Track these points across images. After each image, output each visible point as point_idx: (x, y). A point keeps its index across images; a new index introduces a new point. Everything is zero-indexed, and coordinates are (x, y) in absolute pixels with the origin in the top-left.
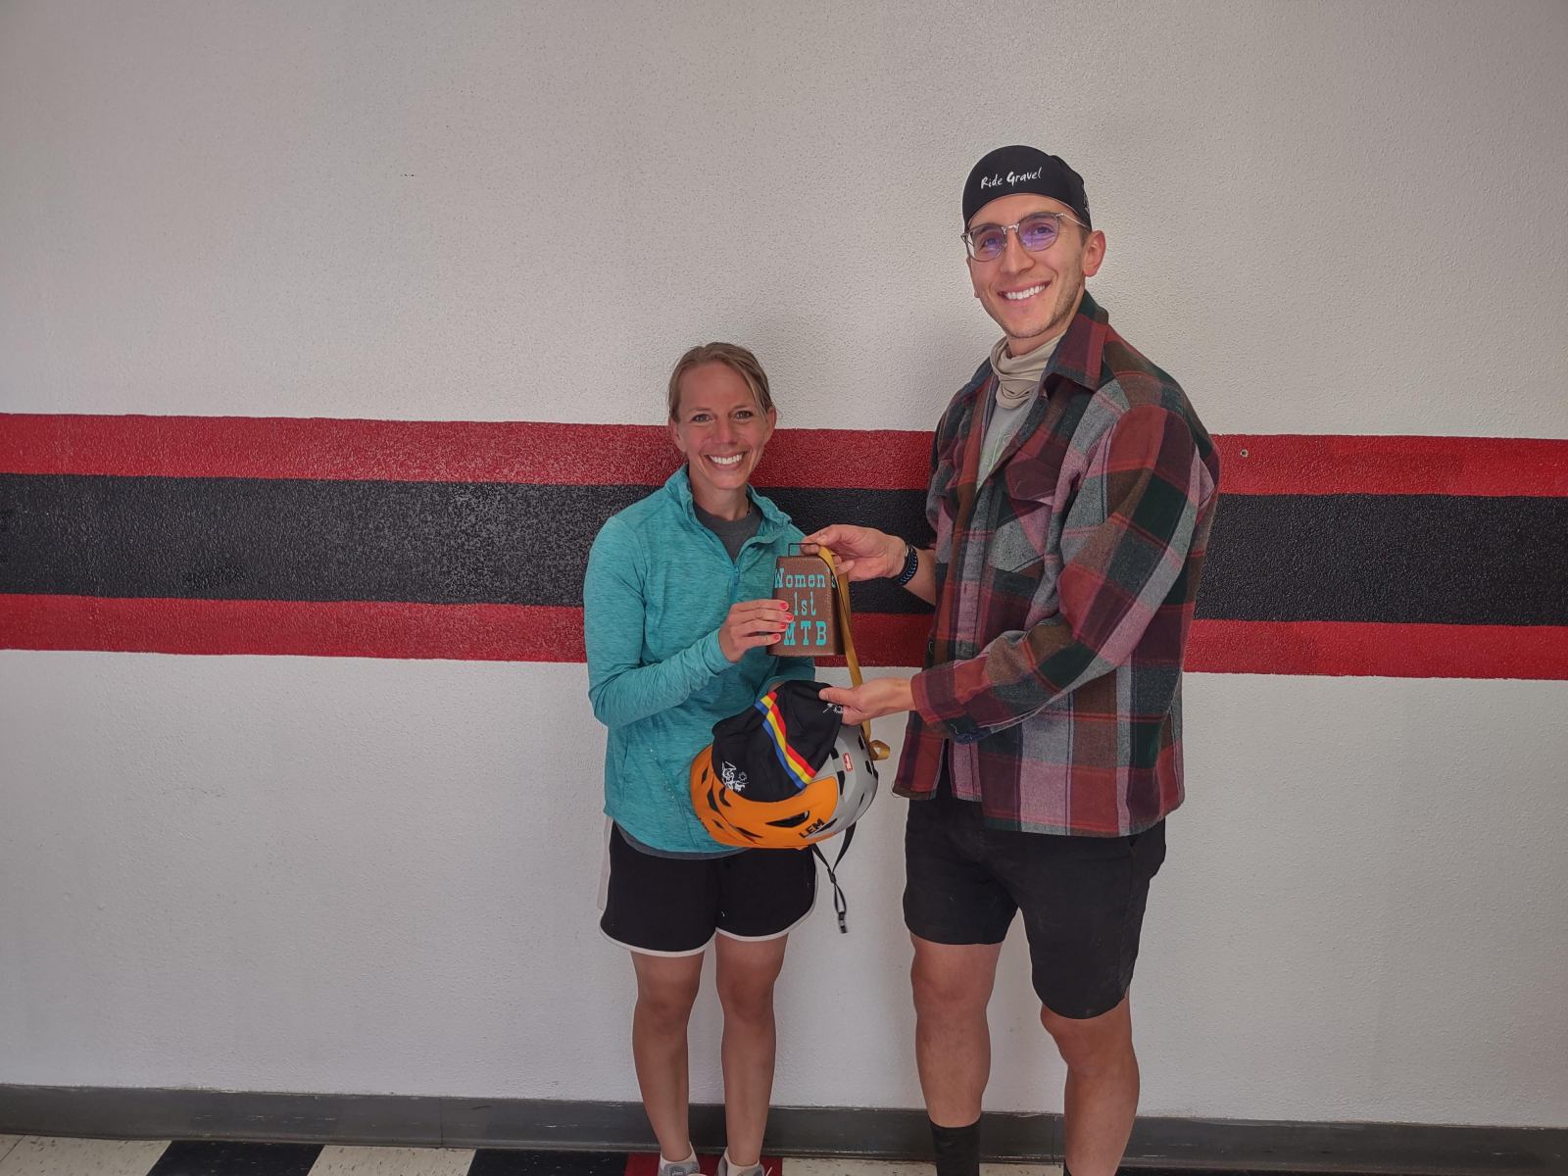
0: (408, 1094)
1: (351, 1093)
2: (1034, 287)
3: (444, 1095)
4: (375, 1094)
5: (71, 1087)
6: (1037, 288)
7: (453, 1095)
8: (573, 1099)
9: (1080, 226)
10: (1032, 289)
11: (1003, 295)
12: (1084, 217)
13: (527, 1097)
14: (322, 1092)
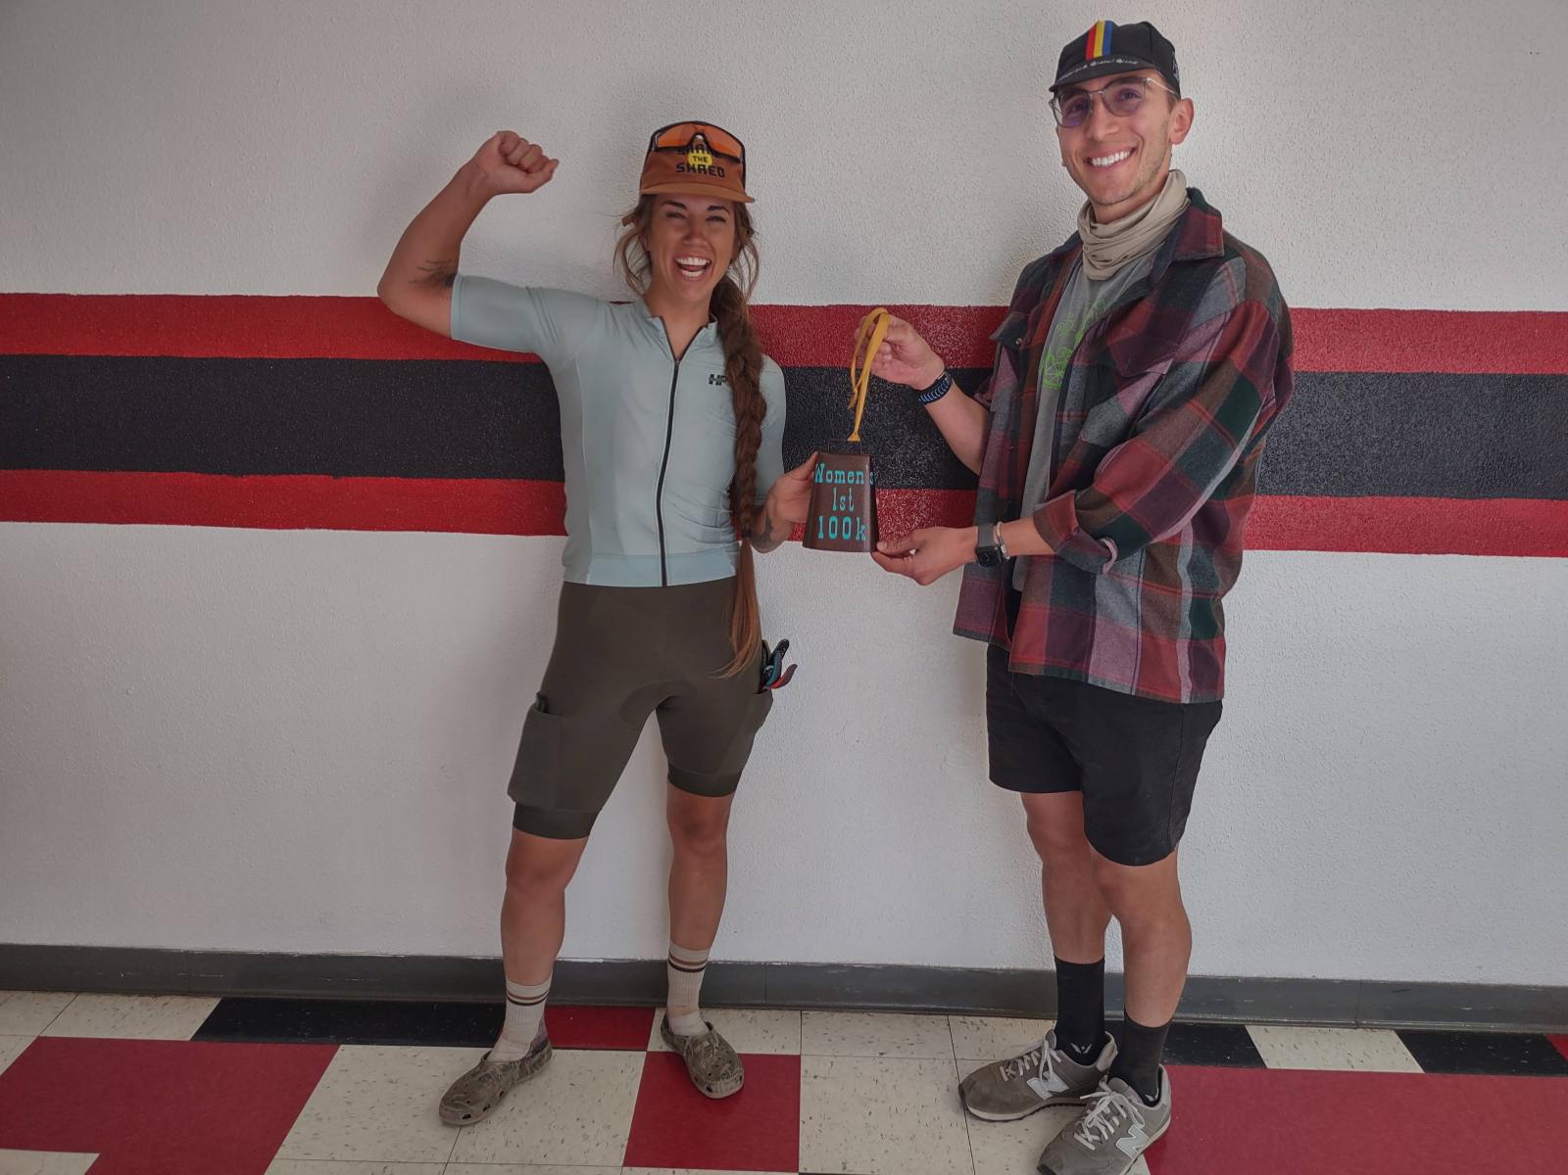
0: (1329, 976)
1: (1273, 976)
2: (1119, 152)
3: (1365, 978)
4: (1295, 977)
5: (996, 969)
6: (1122, 153)
7: (1373, 979)
8: (1493, 982)
9: (1168, 92)
10: (1117, 155)
11: (1088, 162)
12: (1172, 82)
13: (1447, 980)
14: (1244, 976)
